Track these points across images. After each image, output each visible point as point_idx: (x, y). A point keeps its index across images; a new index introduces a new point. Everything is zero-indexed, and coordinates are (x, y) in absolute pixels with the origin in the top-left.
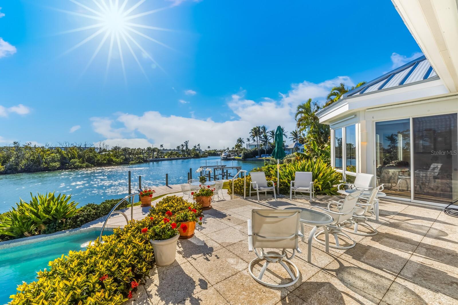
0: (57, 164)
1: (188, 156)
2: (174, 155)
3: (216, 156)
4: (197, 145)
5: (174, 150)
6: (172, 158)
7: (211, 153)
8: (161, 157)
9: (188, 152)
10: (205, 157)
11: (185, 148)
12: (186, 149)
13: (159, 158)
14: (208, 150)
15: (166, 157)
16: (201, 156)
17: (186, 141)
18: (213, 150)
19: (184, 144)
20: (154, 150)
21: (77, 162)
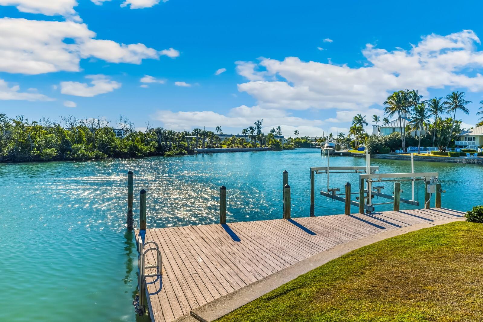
0: (53, 152)
1: (261, 147)
2: (237, 144)
3: (309, 147)
4: (275, 128)
5: (238, 135)
6: (235, 148)
7: (300, 142)
8: (217, 147)
9: (262, 139)
10: (290, 148)
11: (255, 133)
12: (259, 135)
13: (213, 147)
14: (294, 137)
15: (225, 147)
16: (284, 147)
17: (258, 121)
18: (302, 138)
19: (254, 126)
20: (205, 134)
21: (81, 149)
